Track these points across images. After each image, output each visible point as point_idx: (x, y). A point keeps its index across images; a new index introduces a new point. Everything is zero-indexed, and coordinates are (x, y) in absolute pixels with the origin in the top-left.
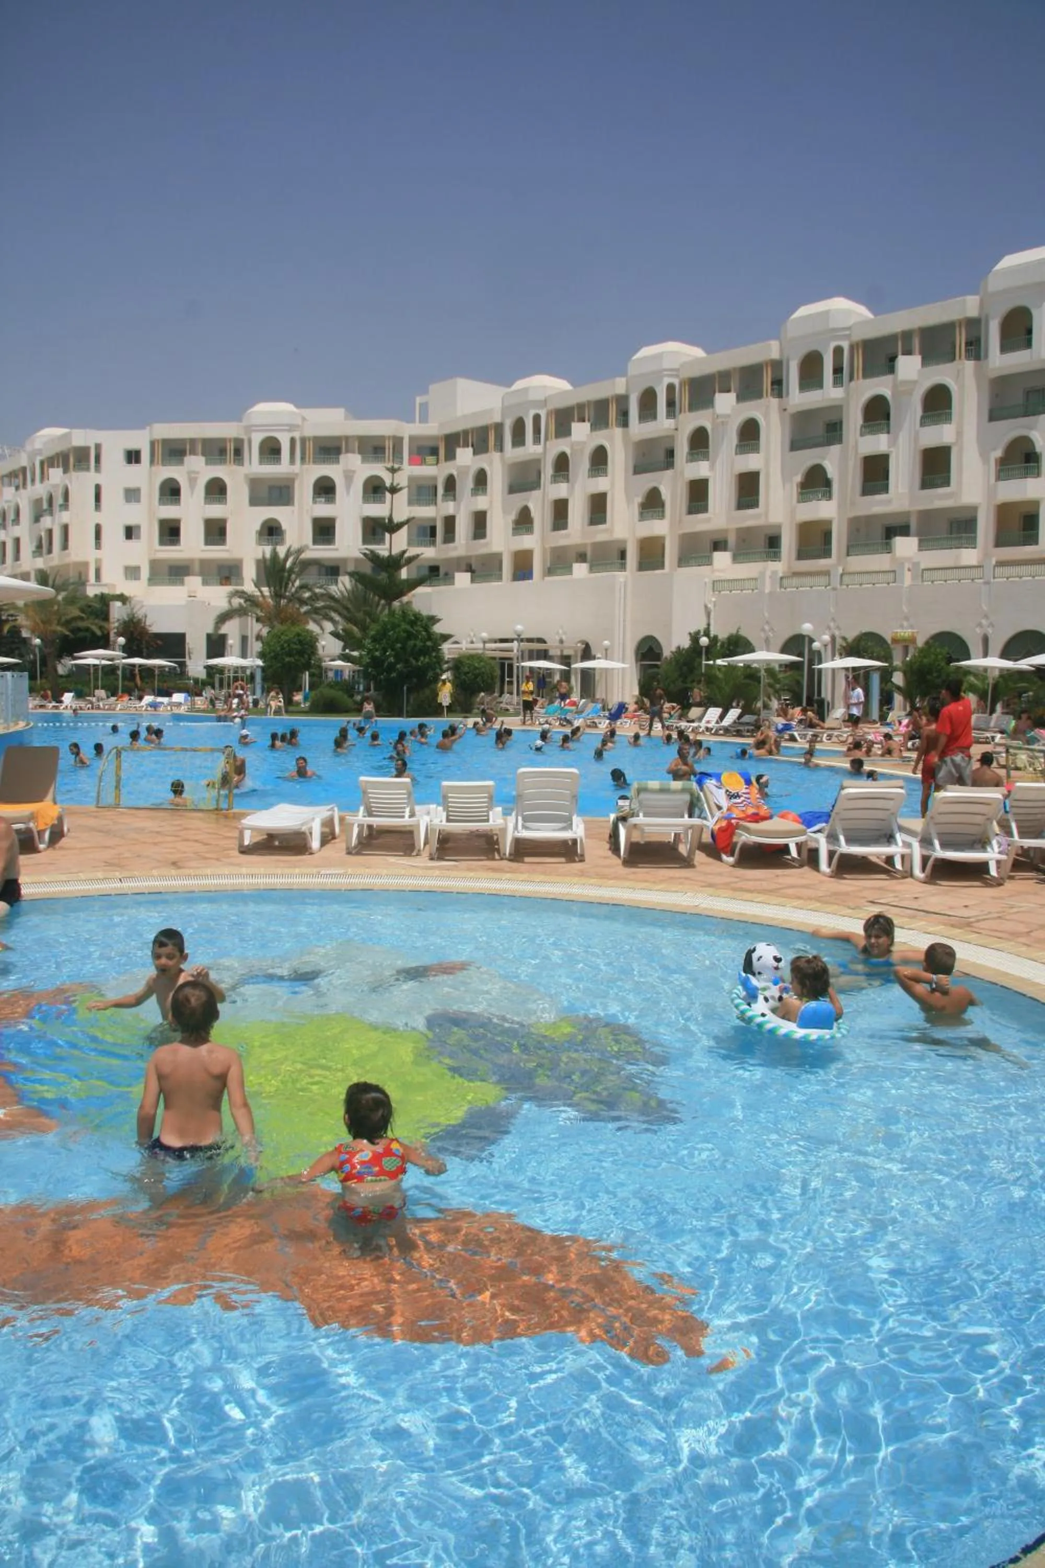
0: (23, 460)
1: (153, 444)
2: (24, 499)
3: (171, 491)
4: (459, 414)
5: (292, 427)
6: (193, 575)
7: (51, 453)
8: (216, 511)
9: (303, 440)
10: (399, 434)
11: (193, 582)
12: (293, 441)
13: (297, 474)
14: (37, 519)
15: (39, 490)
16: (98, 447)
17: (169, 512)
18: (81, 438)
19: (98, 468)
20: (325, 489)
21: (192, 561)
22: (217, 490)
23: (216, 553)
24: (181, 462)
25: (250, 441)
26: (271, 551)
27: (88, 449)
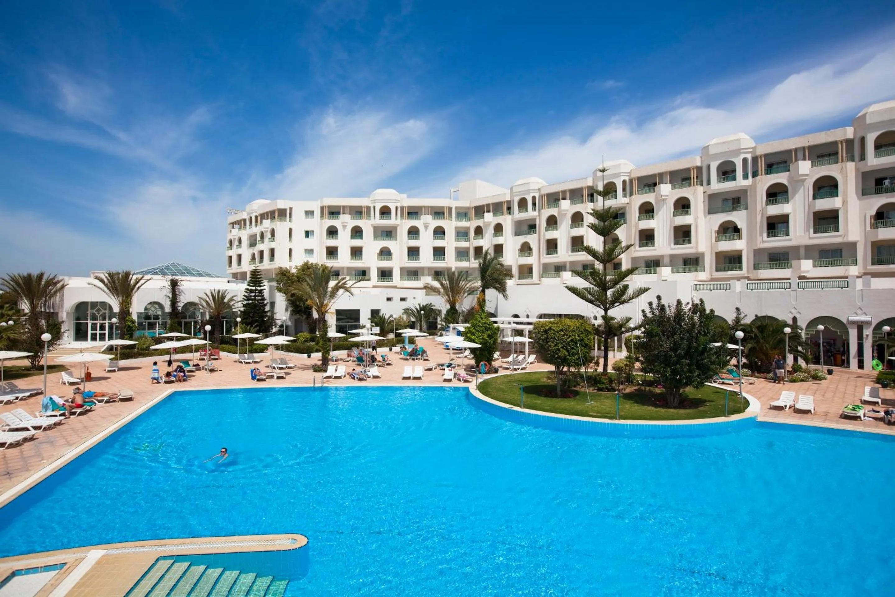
0: (245, 216)
1: (322, 208)
2: (244, 235)
3: (332, 232)
5: (396, 201)
6: (343, 275)
7: (263, 211)
8: (357, 243)
9: (402, 208)
10: (451, 206)
12: (397, 208)
13: (398, 225)
14: (253, 245)
15: (256, 230)
16: (291, 209)
17: (332, 243)
18: (281, 204)
19: (290, 221)
20: (413, 232)
21: (343, 268)
22: (357, 232)
23: (357, 264)
24: (338, 218)
25: (374, 208)
26: (385, 264)
27: (285, 210)
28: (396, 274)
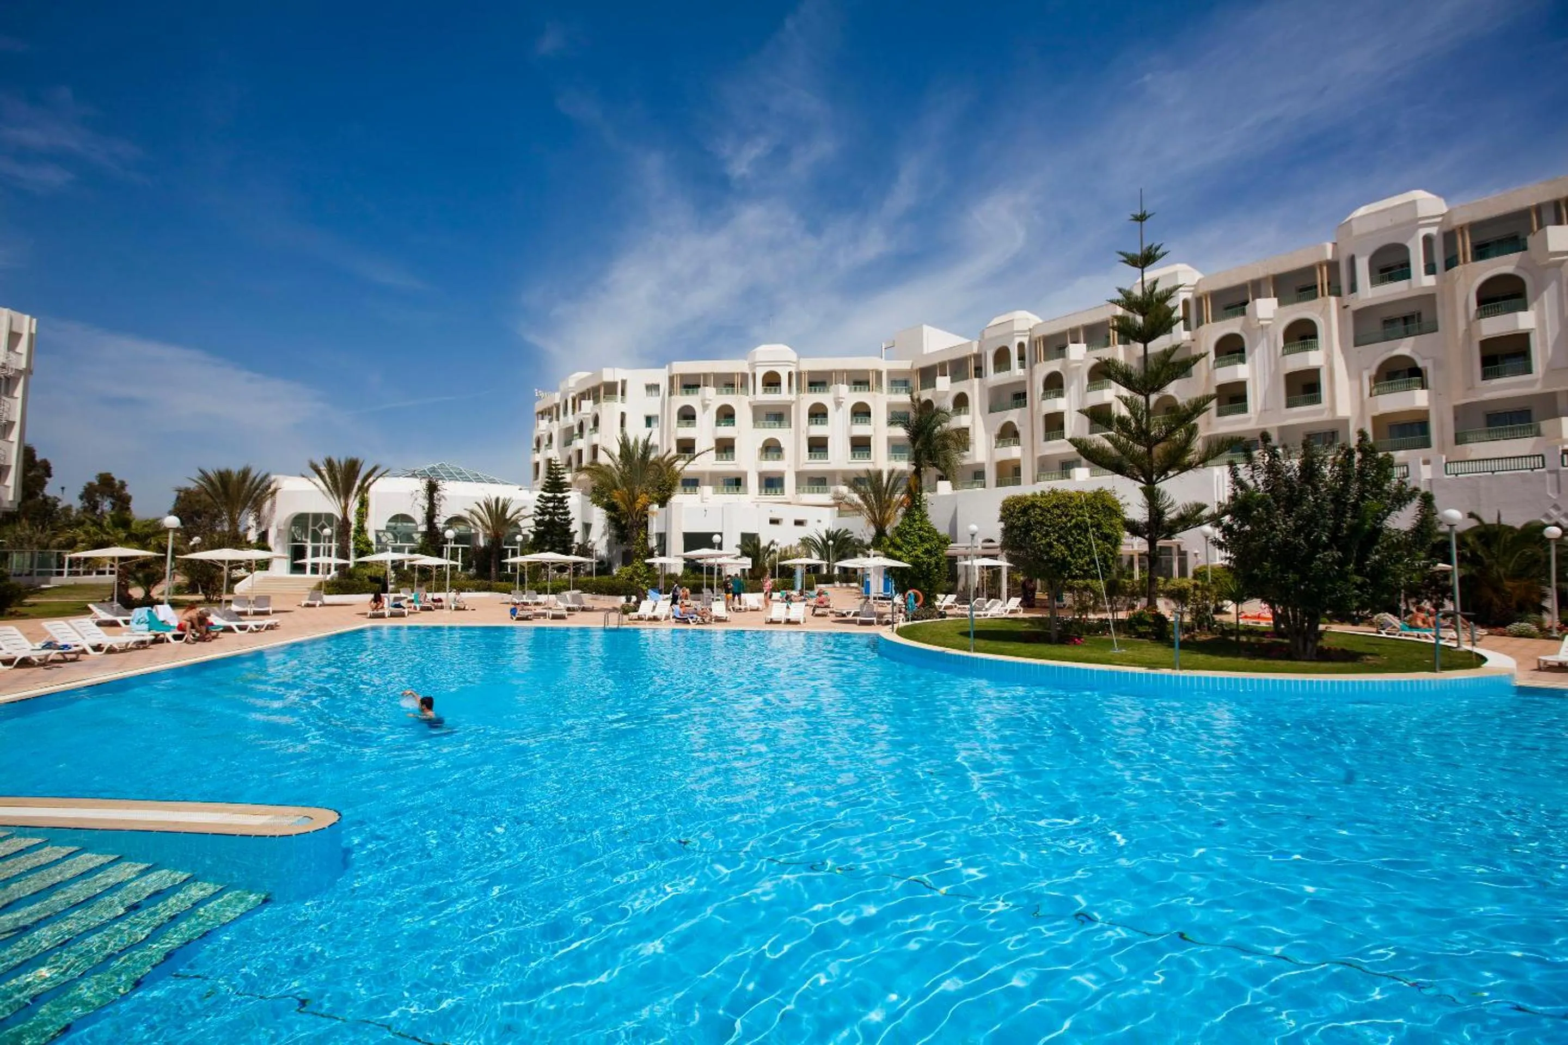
0: (557, 398)
1: (671, 379)
2: (555, 428)
3: (687, 415)
4: (925, 352)
5: (787, 363)
6: (704, 485)
7: (583, 388)
8: (725, 432)
9: (799, 374)
10: (880, 369)
11: (707, 490)
12: (790, 374)
13: (793, 402)
14: (568, 443)
15: (571, 420)
16: (624, 382)
17: (686, 433)
18: (610, 375)
19: (623, 401)
20: (818, 414)
21: (703, 473)
22: (726, 415)
23: (726, 466)
24: (696, 393)
25: (754, 375)
26: (771, 466)
27: (615, 384)
28: (790, 482)
